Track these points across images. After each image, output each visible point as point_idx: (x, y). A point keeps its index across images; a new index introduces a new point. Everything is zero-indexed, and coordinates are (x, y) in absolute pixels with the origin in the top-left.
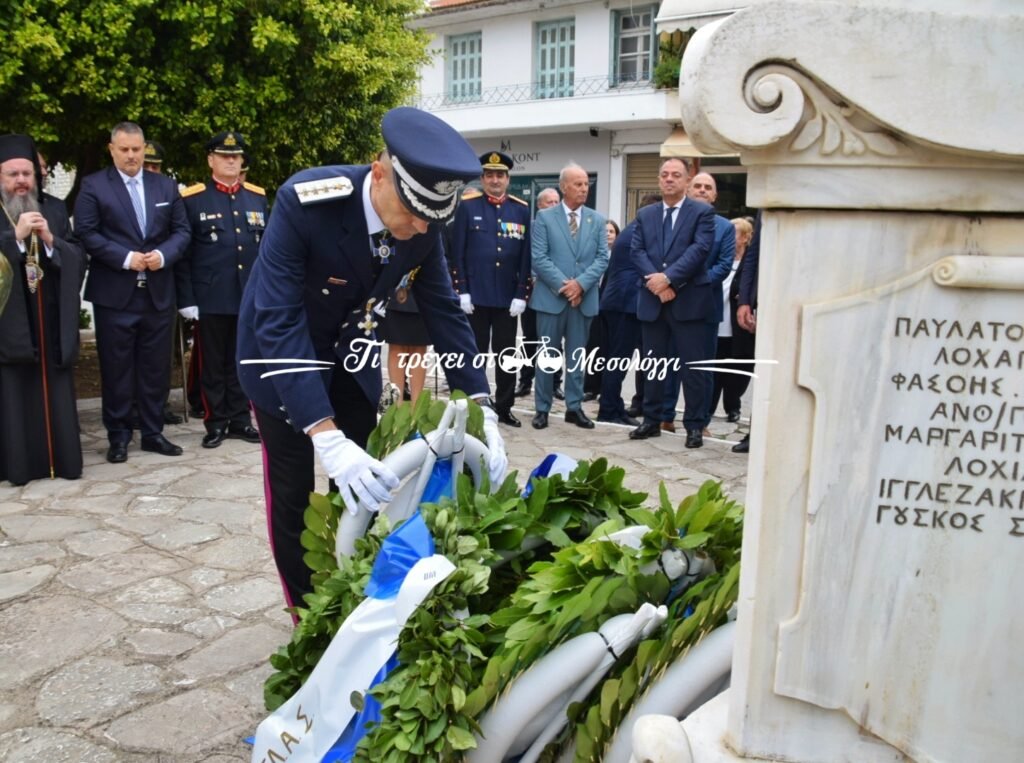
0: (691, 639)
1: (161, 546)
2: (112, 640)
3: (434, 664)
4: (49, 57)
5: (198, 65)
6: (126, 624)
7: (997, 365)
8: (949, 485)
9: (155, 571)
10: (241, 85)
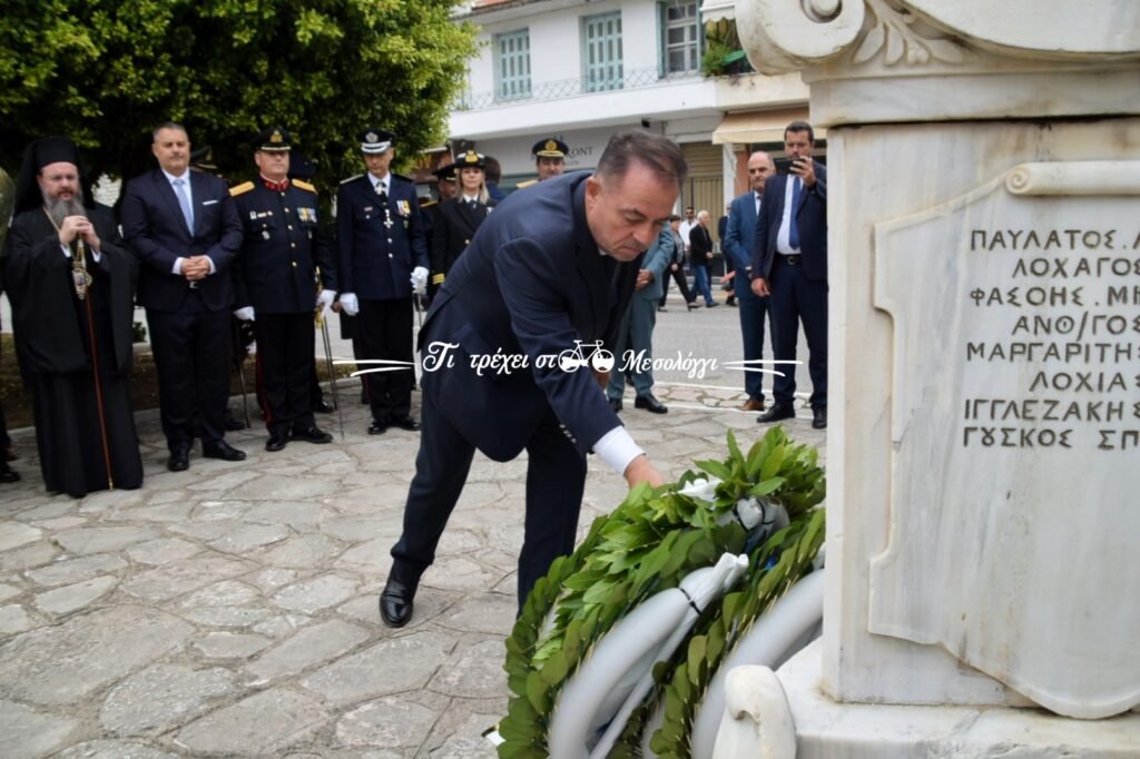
0: (778, 590)
1: (228, 550)
2: (179, 646)
4: (85, 58)
5: (241, 61)
6: (193, 629)
7: (1076, 274)
8: (1035, 402)
9: (221, 574)
10: (286, 82)
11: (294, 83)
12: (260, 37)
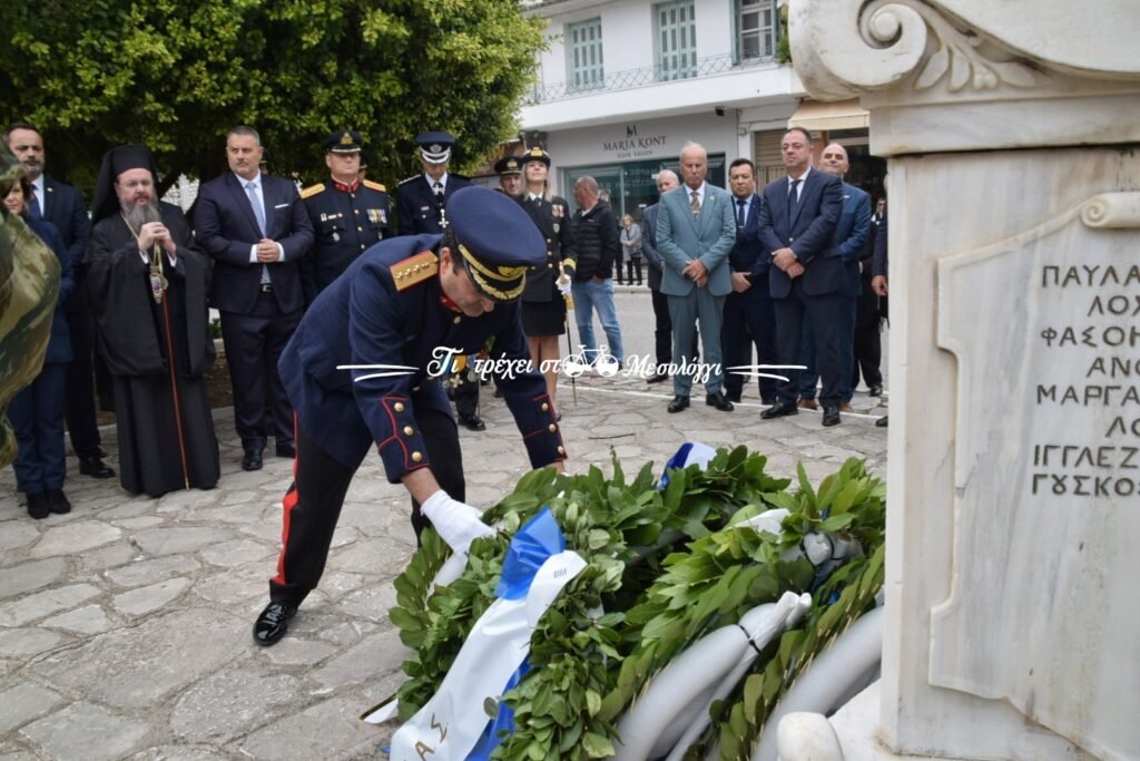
0: (838, 627)
2: (247, 652)
3: (566, 667)
4: (160, 65)
5: (311, 64)
8: (1113, 448)
10: (356, 82)
11: (362, 83)
12: (328, 39)
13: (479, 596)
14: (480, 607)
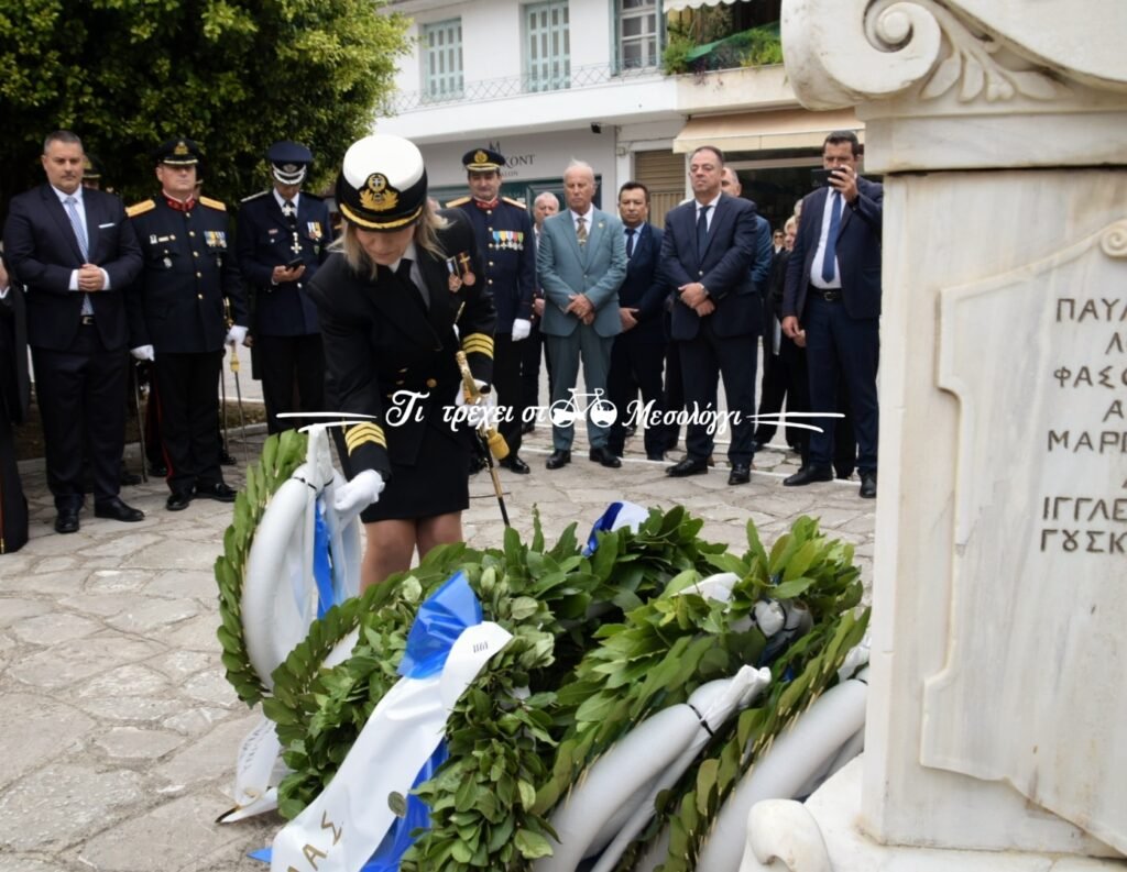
0: (800, 704)
1: (128, 629)
2: (78, 744)
3: (494, 755)
5: (140, 62)
6: (93, 723)
9: (122, 657)
10: (191, 84)
11: (199, 85)
12: (161, 32)
13: (378, 675)
14: (379, 688)
